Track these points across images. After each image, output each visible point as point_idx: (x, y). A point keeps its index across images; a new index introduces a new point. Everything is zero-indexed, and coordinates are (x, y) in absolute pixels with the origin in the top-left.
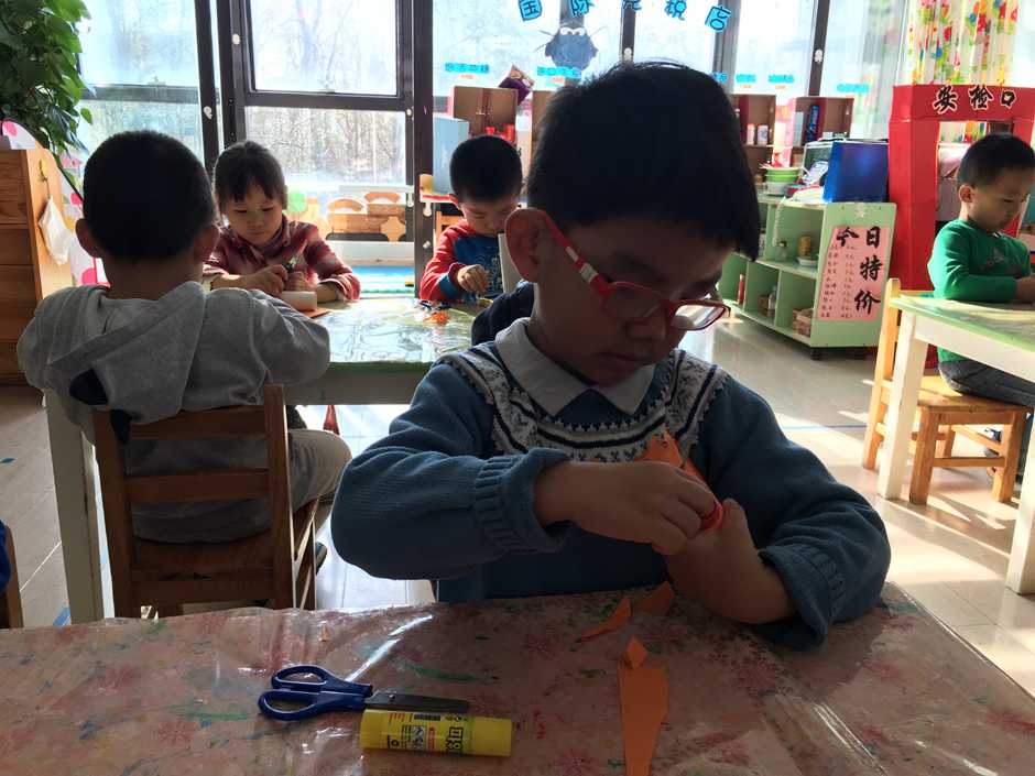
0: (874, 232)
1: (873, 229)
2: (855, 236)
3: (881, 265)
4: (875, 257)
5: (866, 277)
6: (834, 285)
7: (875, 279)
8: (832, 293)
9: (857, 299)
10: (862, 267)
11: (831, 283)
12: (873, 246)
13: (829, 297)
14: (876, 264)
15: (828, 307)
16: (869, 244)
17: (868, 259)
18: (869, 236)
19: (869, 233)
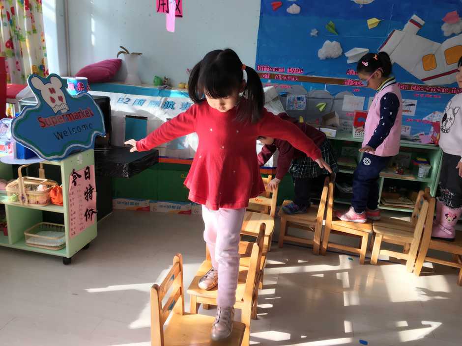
0: (87, 171)
1: (86, 169)
2: (80, 176)
3: (93, 189)
4: (90, 185)
5: (87, 200)
6: (74, 213)
7: (91, 199)
8: (75, 218)
9: (86, 215)
10: (85, 195)
11: (73, 212)
12: (88, 179)
13: (73, 222)
14: (91, 189)
15: (73, 228)
16: (86, 178)
17: (87, 188)
18: (86, 174)
19: (85, 171)
